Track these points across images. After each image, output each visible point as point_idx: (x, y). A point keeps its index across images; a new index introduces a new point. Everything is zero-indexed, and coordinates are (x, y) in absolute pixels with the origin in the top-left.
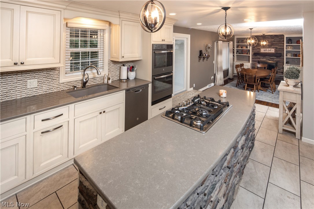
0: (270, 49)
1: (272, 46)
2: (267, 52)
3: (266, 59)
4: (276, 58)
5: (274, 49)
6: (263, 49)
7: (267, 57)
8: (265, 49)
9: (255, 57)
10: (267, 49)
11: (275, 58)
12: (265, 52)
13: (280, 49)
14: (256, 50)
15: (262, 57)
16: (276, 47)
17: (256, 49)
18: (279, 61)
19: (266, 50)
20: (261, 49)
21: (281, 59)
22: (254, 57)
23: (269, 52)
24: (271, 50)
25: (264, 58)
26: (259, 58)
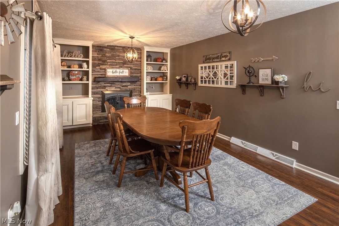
0: (121, 70)
1: (125, 65)
2: (117, 74)
3: (116, 88)
4: (130, 85)
5: (127, 71)
6: (111, 70)
7: (117, 83)
8: (114, 70)
9: (97, 86)
10: (118, 70)
11: (128, 85)
12: (115, 74)
13: (135, 69)
14: (98, 72)
15: (108, 85)
16: (131, 66)
17: (97, 69)
18: (134, 89)
19: (116, 72)
20: (108, 70)
21: (137, 85)
22: (95, 86)
23: (121, 74)
24: (123, 71)
25: (113, 85)
26: (105, 86)
